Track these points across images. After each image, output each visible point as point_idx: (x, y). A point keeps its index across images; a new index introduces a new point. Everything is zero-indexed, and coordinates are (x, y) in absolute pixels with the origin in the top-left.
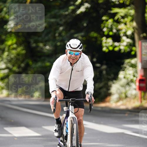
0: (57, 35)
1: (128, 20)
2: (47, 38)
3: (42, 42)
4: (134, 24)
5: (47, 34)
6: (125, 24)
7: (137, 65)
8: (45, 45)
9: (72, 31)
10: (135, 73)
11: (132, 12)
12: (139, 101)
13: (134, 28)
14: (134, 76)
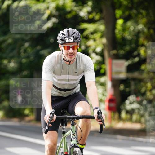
0: (22, 51)
1: (97, 36)
4: (104, 40)
5: (12, 50)
6: (95, 40)
7: (106, 83)
8: (9, 62)
10: (104, 92)
11: (102, 27)
13: (104, 45)
14: (103, 95)
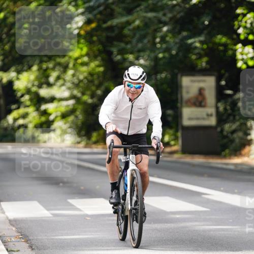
0: (158, 40)
2: (140, 45)
3: (131, 53)
9: (185, 34)
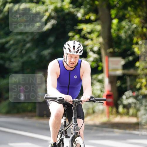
0: (24, 51)
1: (94, 36)
4: (101, 40)
6: (92, 40)
7: (104, 80)
10: (102, 88)
11: (99, 28)
12: (107, 116)
13: (100, 43)
14: (101, 91)
